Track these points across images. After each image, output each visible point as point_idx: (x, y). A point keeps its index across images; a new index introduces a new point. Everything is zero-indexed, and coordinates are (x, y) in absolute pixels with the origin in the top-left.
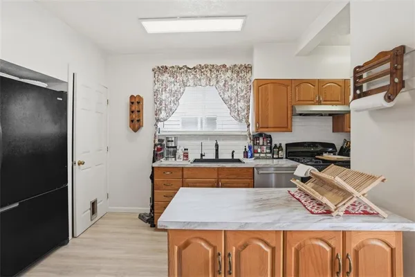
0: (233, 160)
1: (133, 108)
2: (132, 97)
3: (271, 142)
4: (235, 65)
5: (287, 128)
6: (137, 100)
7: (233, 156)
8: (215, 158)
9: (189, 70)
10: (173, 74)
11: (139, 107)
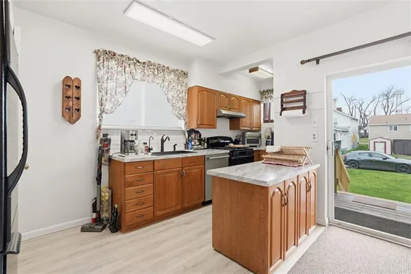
0: (175, 152)
1: (70, 93)
2: (68, 78)
3: (200, 137)
4: (177, 70)
5: (213, 126)
6: (75, 84)
7: (175, 149)
8: (160, 151)
9: (138, 64)
10: (120, 63)
11: (78, 93)
